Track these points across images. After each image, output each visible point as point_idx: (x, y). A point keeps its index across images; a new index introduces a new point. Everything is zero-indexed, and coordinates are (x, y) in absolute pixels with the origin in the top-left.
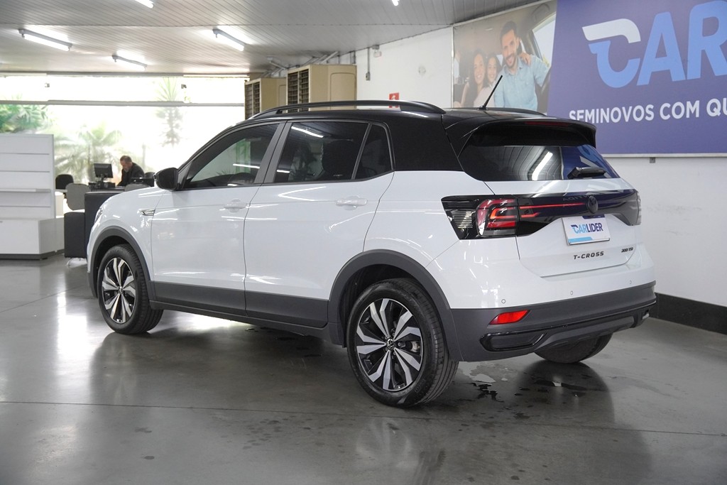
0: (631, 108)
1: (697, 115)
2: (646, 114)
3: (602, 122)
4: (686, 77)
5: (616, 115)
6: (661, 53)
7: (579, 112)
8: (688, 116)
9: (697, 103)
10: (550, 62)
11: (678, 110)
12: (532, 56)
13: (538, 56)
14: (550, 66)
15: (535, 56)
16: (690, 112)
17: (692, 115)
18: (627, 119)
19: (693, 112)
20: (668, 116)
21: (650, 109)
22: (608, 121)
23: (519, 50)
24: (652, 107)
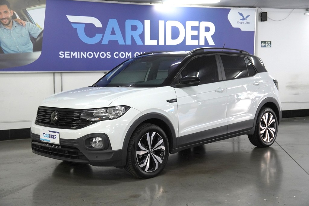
0: (98, 53)
1: (131, 57)
2: (107, 56)
3: (82, 57)
4: (125, 44)
5: (90, 55)
6: (113, 33)
7: (66, 52)
8: (127, 57)
9: (130, 53)
10: (42, 26)
11: (122, 55)
12: (26, 22)
13: (32, 23)
14: (43, 29)
15: (29, 22)
16: (128, 56)
17: (129, 57)
18: (97, 57)
19: (129, 56)
20: (118, 57)
21: (109, 54)
22: (85, 57)
23: (14, 17)
24: (110, 53)
